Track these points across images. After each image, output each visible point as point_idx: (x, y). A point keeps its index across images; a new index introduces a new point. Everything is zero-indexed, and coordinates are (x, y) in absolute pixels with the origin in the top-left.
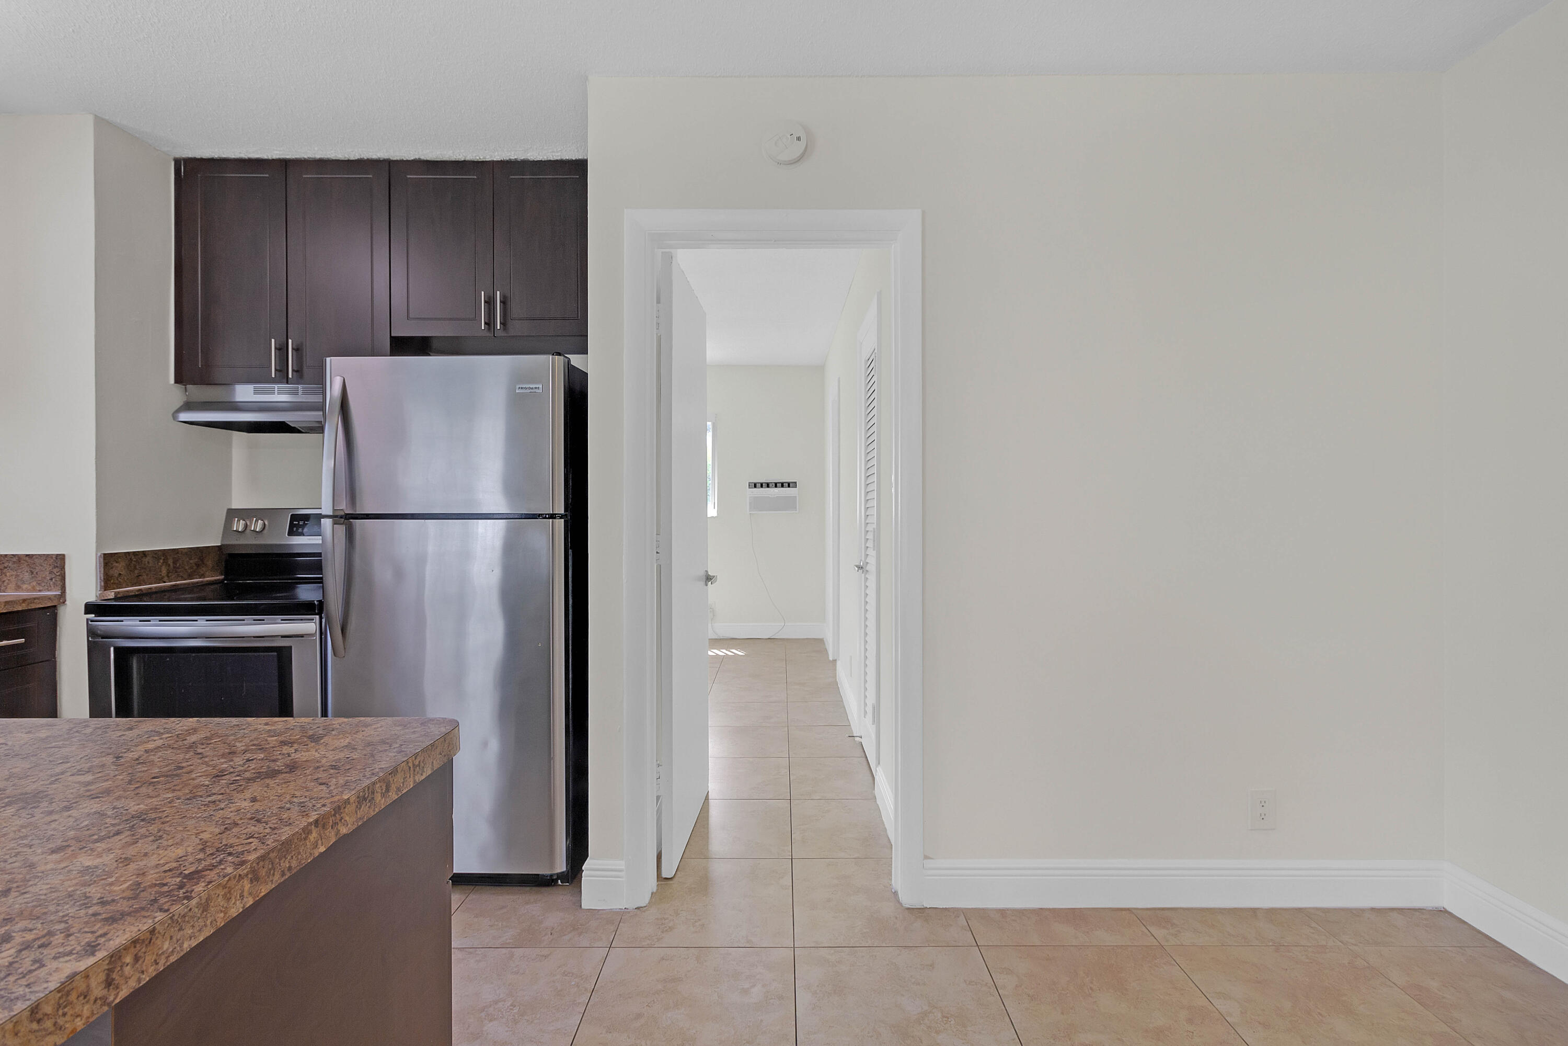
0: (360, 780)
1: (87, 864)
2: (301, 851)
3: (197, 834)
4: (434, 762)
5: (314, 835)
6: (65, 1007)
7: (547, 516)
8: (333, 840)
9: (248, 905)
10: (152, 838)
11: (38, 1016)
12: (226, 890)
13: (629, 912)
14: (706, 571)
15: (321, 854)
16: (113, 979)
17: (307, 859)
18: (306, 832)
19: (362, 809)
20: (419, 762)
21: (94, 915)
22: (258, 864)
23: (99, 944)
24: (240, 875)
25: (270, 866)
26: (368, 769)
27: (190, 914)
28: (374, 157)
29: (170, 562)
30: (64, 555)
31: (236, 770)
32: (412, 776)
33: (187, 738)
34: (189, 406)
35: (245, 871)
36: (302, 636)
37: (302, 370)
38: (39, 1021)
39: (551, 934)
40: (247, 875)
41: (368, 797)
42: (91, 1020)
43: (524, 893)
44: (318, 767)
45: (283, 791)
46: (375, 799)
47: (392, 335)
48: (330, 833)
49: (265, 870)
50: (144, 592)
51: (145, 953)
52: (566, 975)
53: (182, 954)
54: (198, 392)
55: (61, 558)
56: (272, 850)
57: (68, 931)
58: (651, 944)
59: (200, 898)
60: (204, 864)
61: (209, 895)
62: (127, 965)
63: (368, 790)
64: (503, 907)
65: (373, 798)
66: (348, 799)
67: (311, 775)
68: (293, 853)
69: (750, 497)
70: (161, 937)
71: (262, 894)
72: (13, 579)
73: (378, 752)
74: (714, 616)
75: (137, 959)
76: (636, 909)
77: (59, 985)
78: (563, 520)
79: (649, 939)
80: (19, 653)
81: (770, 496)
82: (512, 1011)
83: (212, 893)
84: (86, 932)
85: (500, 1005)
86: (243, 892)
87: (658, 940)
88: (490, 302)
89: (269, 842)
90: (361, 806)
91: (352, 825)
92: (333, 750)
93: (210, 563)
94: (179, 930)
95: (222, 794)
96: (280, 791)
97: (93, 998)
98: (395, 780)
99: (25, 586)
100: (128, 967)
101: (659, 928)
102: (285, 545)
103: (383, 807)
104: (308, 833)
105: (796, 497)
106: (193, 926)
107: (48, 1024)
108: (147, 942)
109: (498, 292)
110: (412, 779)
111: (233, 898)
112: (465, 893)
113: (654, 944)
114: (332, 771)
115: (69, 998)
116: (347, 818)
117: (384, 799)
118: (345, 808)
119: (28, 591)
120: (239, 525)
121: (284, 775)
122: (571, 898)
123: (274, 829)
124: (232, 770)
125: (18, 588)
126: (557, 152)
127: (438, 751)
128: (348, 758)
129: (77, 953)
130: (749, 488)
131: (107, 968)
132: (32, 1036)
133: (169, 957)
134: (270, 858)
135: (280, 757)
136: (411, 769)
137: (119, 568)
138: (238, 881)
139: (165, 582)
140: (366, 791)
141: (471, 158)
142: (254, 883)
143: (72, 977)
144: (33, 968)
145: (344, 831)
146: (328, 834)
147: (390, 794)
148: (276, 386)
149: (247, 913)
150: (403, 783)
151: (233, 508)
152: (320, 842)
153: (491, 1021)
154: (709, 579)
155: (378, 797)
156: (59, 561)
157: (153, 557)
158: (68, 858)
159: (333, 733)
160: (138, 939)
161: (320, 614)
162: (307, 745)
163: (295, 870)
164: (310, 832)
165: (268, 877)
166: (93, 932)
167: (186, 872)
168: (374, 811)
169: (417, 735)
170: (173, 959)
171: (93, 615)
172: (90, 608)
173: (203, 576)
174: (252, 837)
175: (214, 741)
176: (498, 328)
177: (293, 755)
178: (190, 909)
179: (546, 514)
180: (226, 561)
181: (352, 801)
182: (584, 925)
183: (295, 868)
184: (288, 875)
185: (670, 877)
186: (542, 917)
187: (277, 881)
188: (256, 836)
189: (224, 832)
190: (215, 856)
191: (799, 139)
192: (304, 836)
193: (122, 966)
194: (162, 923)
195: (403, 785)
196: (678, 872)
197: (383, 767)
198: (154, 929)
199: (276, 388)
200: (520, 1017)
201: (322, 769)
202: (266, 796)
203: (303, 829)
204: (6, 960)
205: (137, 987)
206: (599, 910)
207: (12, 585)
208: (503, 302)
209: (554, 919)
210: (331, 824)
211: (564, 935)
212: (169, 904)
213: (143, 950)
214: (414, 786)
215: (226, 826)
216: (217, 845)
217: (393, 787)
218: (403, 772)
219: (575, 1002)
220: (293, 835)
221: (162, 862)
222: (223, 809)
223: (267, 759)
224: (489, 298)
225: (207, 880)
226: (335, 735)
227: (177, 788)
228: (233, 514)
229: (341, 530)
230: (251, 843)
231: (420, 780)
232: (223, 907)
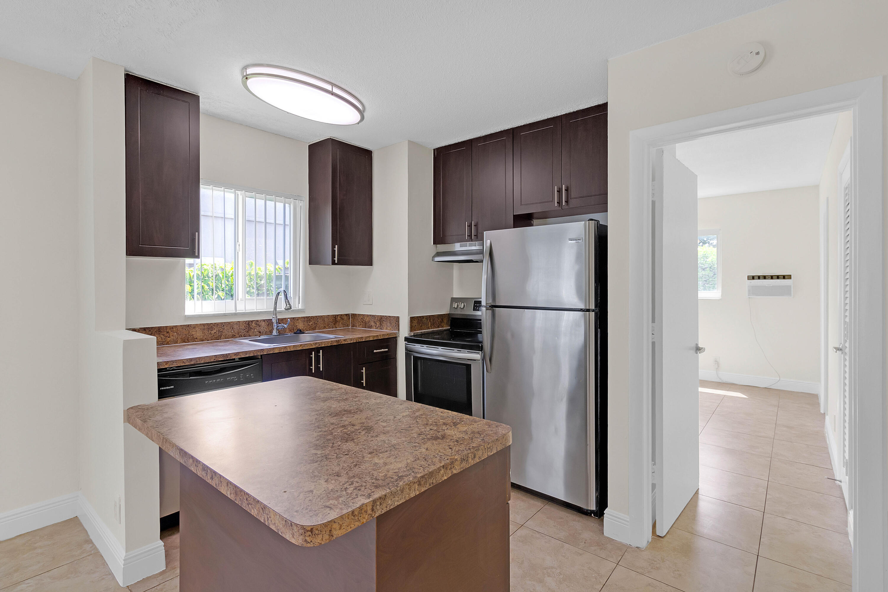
0: (463, 450)
1: (376, 462)
2: (437, 477)
3: (407, 459)
4: (498, 447)
5: (442, 472)
6: (361, 514)
7: (585, 310)
8: (450, 475)
9: (417, 494)
10: (394, 457)
11: (354, 515)
12: (409, 487)
13: (632, 548)
14: (696, 344)
15: (445, 480)
16: (374, 509)
17: (439, 481)
18: (439, 470)
19: (462, 464)
20: (490, 446)
21: (373, 483)
22: (421, 479)
23: (371, 495)
24: (414, 482)
25: (425, 481)
26: (468, 446)
27: (397, 492)
28: (507, 128)
29: (432, 321)
30: (399, 317)
31: (426, 433)
32: (486, 452)
33: (416, 413)
34: (438, 254)
35: (416, 481)
36: (475, 360)
37: (478, 235)
38: (354, 516)
39: (585, 543)
40: (417, 482)
41: (465, 459)
42: (368, 521)
43: (573, 514)
44: (452, 439)
45: (437, 448)
46: (469, 460)
47: (514, 214)
48: (449, 472)
49: (423, 482)
50: (423, 333)
51: (383, 503)
52: (590, 569)
53: (395, 506)
54: (442, 248)
55: (398, 318)
56: (426, 475)
57: (366, 487)
58: (643, 573)
59: (401, 487)
60: (405, 473)
61: (403, 487)
62: (378, 505)
63: (466, 456)
64: (561, 518)
65: (468, 460)
66: (457, 459)
67: (448, 443)
68: (434, 477)
69: (748, 286)
70: (388, 498)
71: (422, 491)
72: (385, 325)
73: (475, 438)
74: (718, 366)
75: (381, 504)
76: (636, 547)
77: (359, 506)
78: (594, 312)
79: (642, 569)
80: (387, 354)
81: (766, 285)
82: (559, 576)
83: (405, 487)
84: (370, 489)
85: (554, 570)
86: (415, 488)
87: (648, 572)
88: (560, 191)
89: (425, 471)
90: (462, 463)
91: (458, 470)
92: (459, 432)
93: (445, 321)
94: (394, 497)
95: (419, 443)
96: (436, 448)
97: (368, 514)
98: (478, 453)
99: (388, 328)
100: (378, 506)
101: (650, 565)
102: (471, 315)
103: (472, 464)
104: (440, 470)
105: (790, 286)
106: (398, 497)
107: (356, 518)
108: (384, 499)
109: (564, 185)
110: (486, 454)
111: (412, 490)
112: (544, 504)
113: (645, 574)
114: (456, 443)
115: (362, 511)
116: (456, 467)
117: (473, 461)
118: (455, 462)
119: (389, 330)
120: (455, 305)
121: (440, 440)
122: (598, 526)
123: (429, 465)
124: (424, 433)
125: (387, 329)
126: (595, 101)
127: (500, 442)
128: (463, 438)
129: (366, 496)
130: (748, 280)
131: (372, 504)
132: (352, 520)
133: (390, 506)
134: (425, 477)
135: (441, 431)
136: (486, 449)
137: (415, 322)
138: (414, 484)
139: (430, 329)
140: (465, 457)
141: (551, 117)
142: (419, 486)
143: (363, 504)
144: (355, 497)
145: (455, 472)
146: (448, 472)
147: (476, 459)
148: (468, 243)
149: (416, 497)
150: (482, 455)
151: (454, 297)
152: (444, 475)
153: (548, 576)
154: (698, 349)
155: (470, 460)
156: (397, 319)
157: (426, 318)
158: (372, 457)
159: (462, 423)
160: (381, 497)
161: (481, 351)
162: (451, 427)
163: (435, 484)
164: (441, 470)
165: (424, 485)
166: (371, 490)
167: (399, 475)
168: (468, 465)
169: (492, 432)
170: (392, 507)
171: (407, 342)
172: (406, 339)
173: (443, 327)
174: (421, 466)
175: (423, 417)
176: (564, 204)
177: (445, 431)
178: (397, 491)
179: (585, 309)
180: (451, 321)
181: (458, 460)
182: (604, 545)
183: (434, 483)
184: (432, 486)
185: (661, 536)
186: (581, 532)
187: (427, 487)
188: (423, 466)
189: (414, 461)
190: (409, 471)
191: (758, 53)
192: (438, 471)
193: (376, 505)
194: (388, 493)
195: (482, 456)
196: (668, 535)
197: (474, 446)
198: (386, 495)
199: (468, 244)
200: (563, 581)
201: (453, 441)
202: (431, 448)
203: (438, 468)
204: (350, 491)
205: (381, 514)
206: (613, 540)
207: (385, 328)
208: (567, 190)
209: (587, 535)
210: (449, 468)
211: (592, 546)
212: (392, 487)
213: (383, 501)
214: (487, 457)
215: (416, 459)
216: (411, 466)
217: (477, 456)
218: (482, 450)
219: (593, 587)
220: (434, 470)
221: (394, 468)
222: (417, 450)
223: (437, 430)
224: (560, 188)
225: (404, 481)
226: (463, 424)
227: (407, 436)
228: (453, 300)
229: (489, 312)
230: (421, 469)
231: (491, 455)
232: (408, 492)
